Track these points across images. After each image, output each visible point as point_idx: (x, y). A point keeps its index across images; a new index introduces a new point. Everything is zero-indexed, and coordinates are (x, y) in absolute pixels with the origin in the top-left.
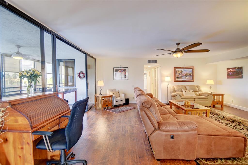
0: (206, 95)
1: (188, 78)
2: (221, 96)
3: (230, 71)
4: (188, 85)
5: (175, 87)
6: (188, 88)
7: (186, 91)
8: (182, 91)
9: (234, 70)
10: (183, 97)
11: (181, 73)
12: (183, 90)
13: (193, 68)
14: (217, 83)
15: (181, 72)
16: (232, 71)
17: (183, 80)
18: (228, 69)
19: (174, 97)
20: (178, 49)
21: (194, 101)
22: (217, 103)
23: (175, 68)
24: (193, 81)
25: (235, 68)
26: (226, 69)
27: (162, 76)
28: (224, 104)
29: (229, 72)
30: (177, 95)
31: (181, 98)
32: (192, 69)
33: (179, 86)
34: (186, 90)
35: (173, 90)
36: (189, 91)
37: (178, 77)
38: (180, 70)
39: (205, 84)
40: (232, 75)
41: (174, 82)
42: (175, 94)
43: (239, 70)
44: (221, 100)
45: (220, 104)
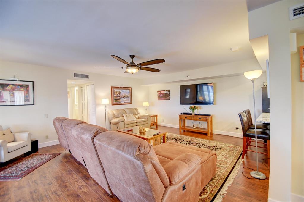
0: (146, 118)
1: (126, 100)
2: (155, 117)
3: (160, 94)
4: (127, 109)
5: (115, 112)
6: (127, 111)
7: (127, 116)
8: (123, 116)
9: (163, 93)
10: (126, 123)
11: (119, 94)
12: (124, 115)
13: (131, 89)
14: (152, 104)
15: (119, 93)
16: (162, 94)
17: (121, 102)
18: (158, 91)
19: (116, 125)
20: (133, 62)
21: (137, 125)
22: (154, 124)
23: (113, 88)
24: (131, 104)
25: (164, 91)
28: (158, 125)
29: (159, 94)
30: (120, 121)
31: (125, 125)
32: (129, 90)
33: (118, 110)
34: (127, 115)
35: (112, 116)
36: (130, 115)
37: (116, 99)
38: (118, 90)
39: (142, 106)
40: (162, 97)
41: (112, 105)
43: (167, 92)
44: (155, 121)
45: (155, 125)
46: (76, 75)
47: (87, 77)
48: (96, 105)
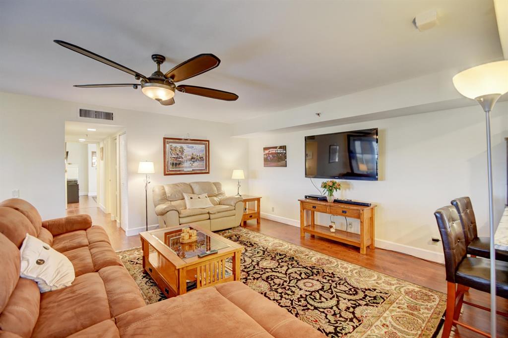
0: (232, 203)
1: (197, 165)
2: (256, 202)
3: (269, 154)
4: (197, 183)
5: (167, 189)
6: (196, 188)
7: (191, 198)
8: (183, 199)
9: (274, 151)
10: (184, 213)
11: (182, 154)
12: (185, 196)
13: (207, 142)
14: (251, 175)
15: (182, 151)
16: (272, 154)
17: (185, 170)
18: (265, 149)
19: (163, 216)
20: (158, 73)
21: (209, 219)
22: (251, 216)
23: (167, 140)
24: (208, 173)
25: (276, 148)
26: (263, 149)
27: (129, 159)
28: (261, 216)
29: (266, 154)
30: (168, 209)
31: (179, 217)
32: (204, 146)
33: (176, 185)
34: (192, 196)
35: (160, 198)
36: (200, 196)
37: (175, 162)
38: (178, 146)
39: (229, 178)
40: (272, 160)
41: (165, 175)
42: (166, 208)
43: (279, 151)
44: (256, 210)
45: (255, 218)
46: (84, 113)
47: (109, 116)
48: (131, 174)
